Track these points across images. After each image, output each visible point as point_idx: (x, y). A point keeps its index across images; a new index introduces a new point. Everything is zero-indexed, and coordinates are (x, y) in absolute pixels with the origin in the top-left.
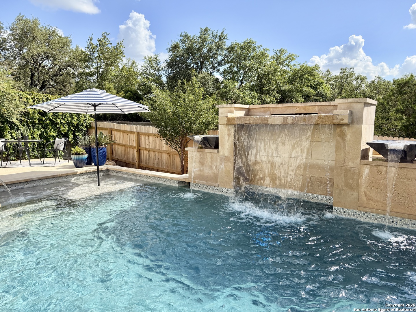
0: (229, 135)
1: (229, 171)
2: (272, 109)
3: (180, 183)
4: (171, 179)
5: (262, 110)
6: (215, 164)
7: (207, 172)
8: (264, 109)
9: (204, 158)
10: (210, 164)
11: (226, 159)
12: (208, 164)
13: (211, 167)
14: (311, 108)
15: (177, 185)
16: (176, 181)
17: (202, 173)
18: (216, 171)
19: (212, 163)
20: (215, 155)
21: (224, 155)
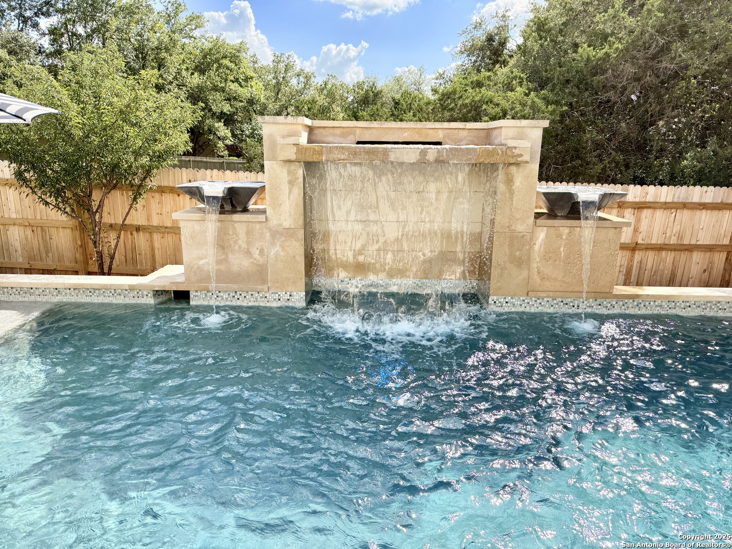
0: (291, 183)
1: (294, 257)
2: (358, 131)
3: (157, 296)
4: (132, 288)
5: (338, 131)
6: (258, 244)
7: (239, 262)
8: (342, 129)
9: (229, 234)
10: (244, 245)
11: (288, 233)
12: (240, 247)
13: (248, 253)
14: (431, 132)
15: (151, 301)
16: (145, 293)
17: (223, 267)
18: (261, 260)
19: (249, 243)
20: (258, 226)
21: (281, 225)
